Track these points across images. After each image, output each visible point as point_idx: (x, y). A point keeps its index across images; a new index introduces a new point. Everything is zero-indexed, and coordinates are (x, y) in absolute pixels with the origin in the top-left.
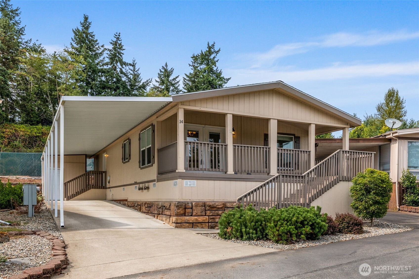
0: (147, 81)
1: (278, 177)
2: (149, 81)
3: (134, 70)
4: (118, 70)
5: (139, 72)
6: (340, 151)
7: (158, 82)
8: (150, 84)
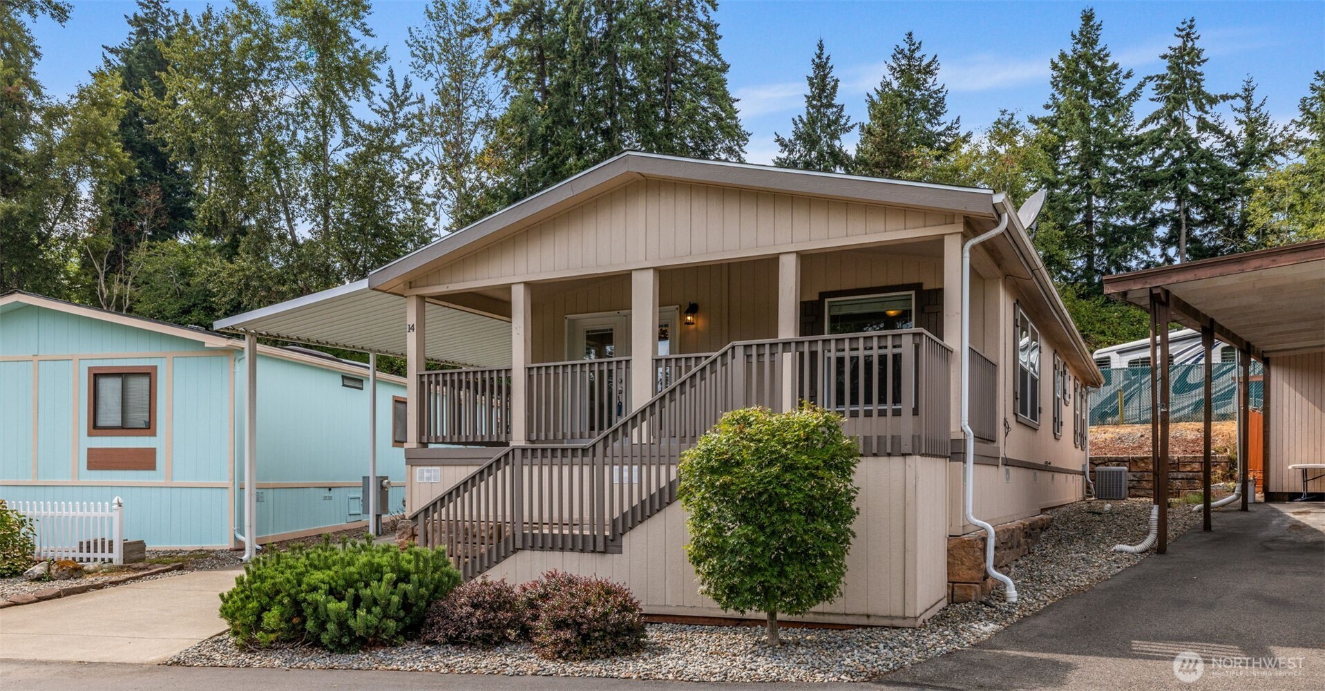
1: (511, 454)
6: (733, 348)
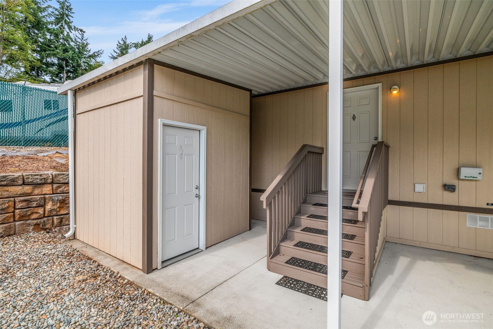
0: (99, 51)
2: (100, 52)
3: (82, 39)
4: (65, 33)
5: (88, 41)
7: (117, 53)
8: (101, 55)
